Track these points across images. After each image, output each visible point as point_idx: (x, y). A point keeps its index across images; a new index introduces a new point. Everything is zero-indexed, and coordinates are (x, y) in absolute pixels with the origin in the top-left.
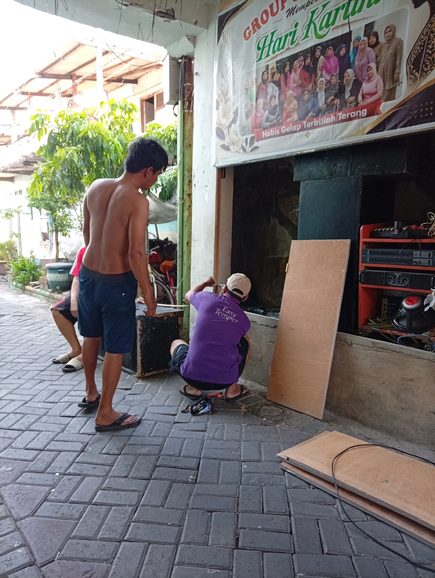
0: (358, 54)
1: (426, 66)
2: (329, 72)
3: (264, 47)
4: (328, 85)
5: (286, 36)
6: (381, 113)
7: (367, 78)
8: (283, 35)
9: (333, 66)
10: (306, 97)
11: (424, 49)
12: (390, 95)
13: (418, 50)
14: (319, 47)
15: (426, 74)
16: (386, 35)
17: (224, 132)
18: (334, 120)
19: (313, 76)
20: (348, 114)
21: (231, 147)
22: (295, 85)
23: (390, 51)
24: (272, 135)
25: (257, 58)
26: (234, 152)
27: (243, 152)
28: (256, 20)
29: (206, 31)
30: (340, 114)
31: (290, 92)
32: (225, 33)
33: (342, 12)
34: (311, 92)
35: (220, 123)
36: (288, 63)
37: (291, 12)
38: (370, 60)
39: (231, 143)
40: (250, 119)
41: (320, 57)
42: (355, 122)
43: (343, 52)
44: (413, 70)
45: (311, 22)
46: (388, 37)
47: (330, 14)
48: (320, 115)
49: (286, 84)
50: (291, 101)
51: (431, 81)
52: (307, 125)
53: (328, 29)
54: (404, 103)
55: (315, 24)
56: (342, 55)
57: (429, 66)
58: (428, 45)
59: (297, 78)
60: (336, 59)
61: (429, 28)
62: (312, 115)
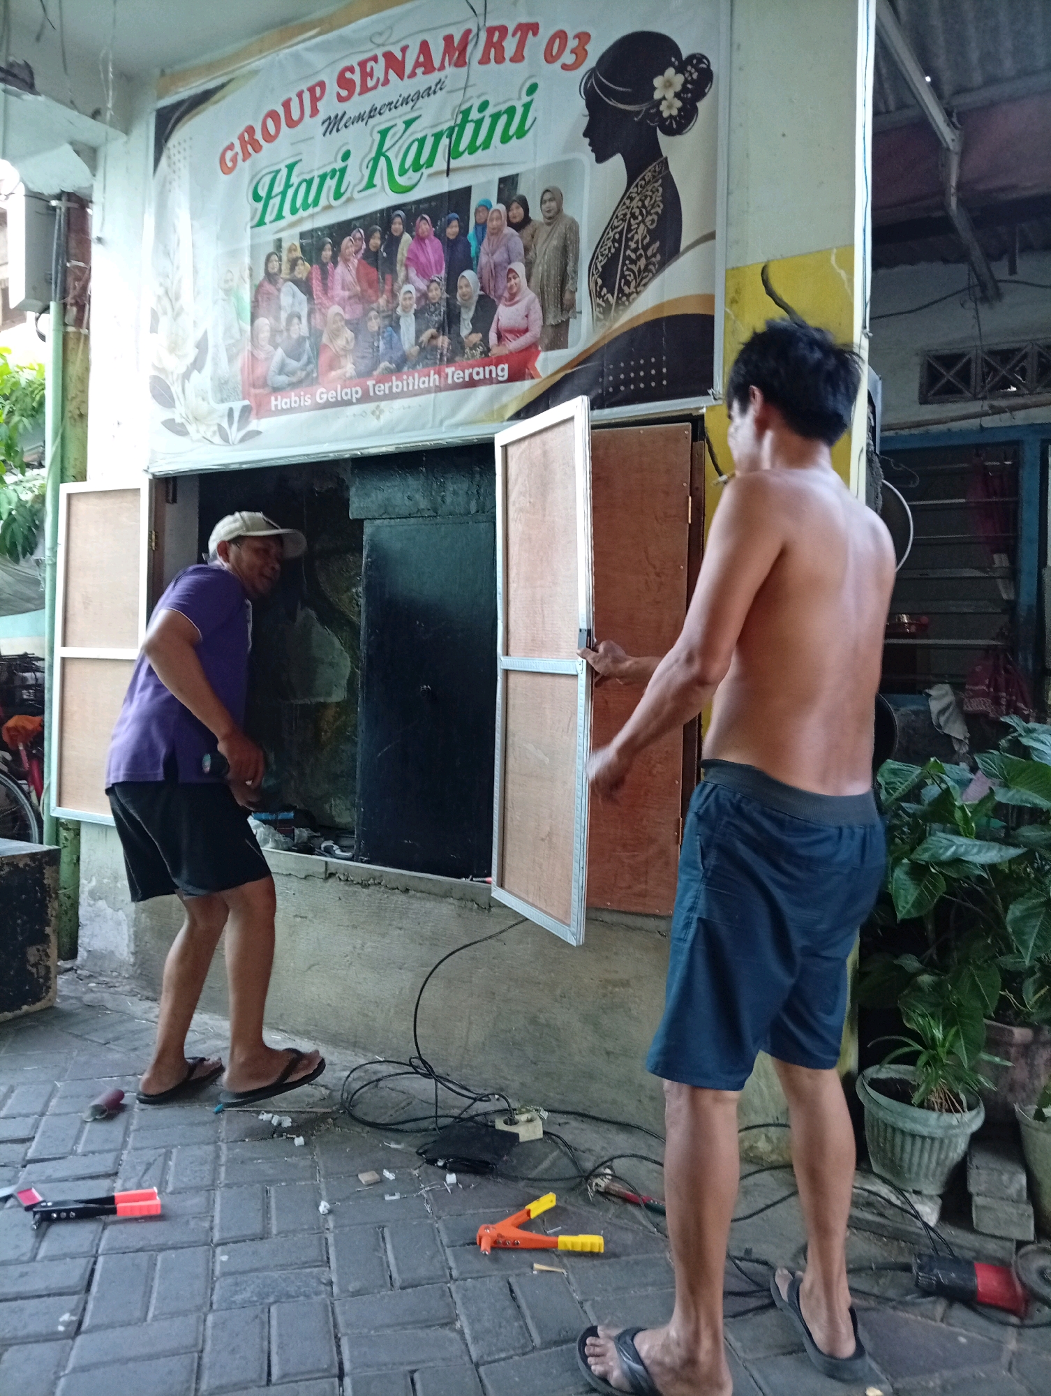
0: (486, 240)
1: (628, 283)
2: (423, 272)
3: (269, 196)
4: (423, 303)
5: (323, 178)
6: (540, 376)
7: (506, 294)
8: (316, 174)
9: (433, 260)
10: (374, 324)
11: (620, 245)
12: (558, 337)
13: (610, 248)
14: (400, 213)
15: (628, 300)
16: (543, 206)
17: (173, 389)
18: (437, 384)
19: (388, 277)
20: (467, 372)
21: (191, 428)
22: (347, 294)
23: (555, 242)
24: (293, 405)
25: (252, 219)
26: (199, 441)
27: (222, 442)
28: (250, 130)
29: (124, 138)
30: (450, 370)
31: (336, 309)
32: (173, 151)
33: (446, 143)
34: (386, 314)
35: (160, 367)
36: (329, 240)
37: (333, 124)
38: (512, 257)
39: (190, 417)
40: (238, 363)
41: (401, 235)
42: (483, 392)
43: (453, 230)
44: (601, 288)
45: (380, 153)
46: (549, 211)
47: (422, 142)
48: (405, 369)
49: (326, 289)
50: (338, 330)
51: (639, 316)
52: (377, 389)
53: (418, 174)
54: (584, 359)
55: (388, 160)
56: (452, 237)
57: (633, 284)
58: (627, 240)
59: (350, 277)
60: (437, 242)
61: (628, 208)
62: (387, 369)
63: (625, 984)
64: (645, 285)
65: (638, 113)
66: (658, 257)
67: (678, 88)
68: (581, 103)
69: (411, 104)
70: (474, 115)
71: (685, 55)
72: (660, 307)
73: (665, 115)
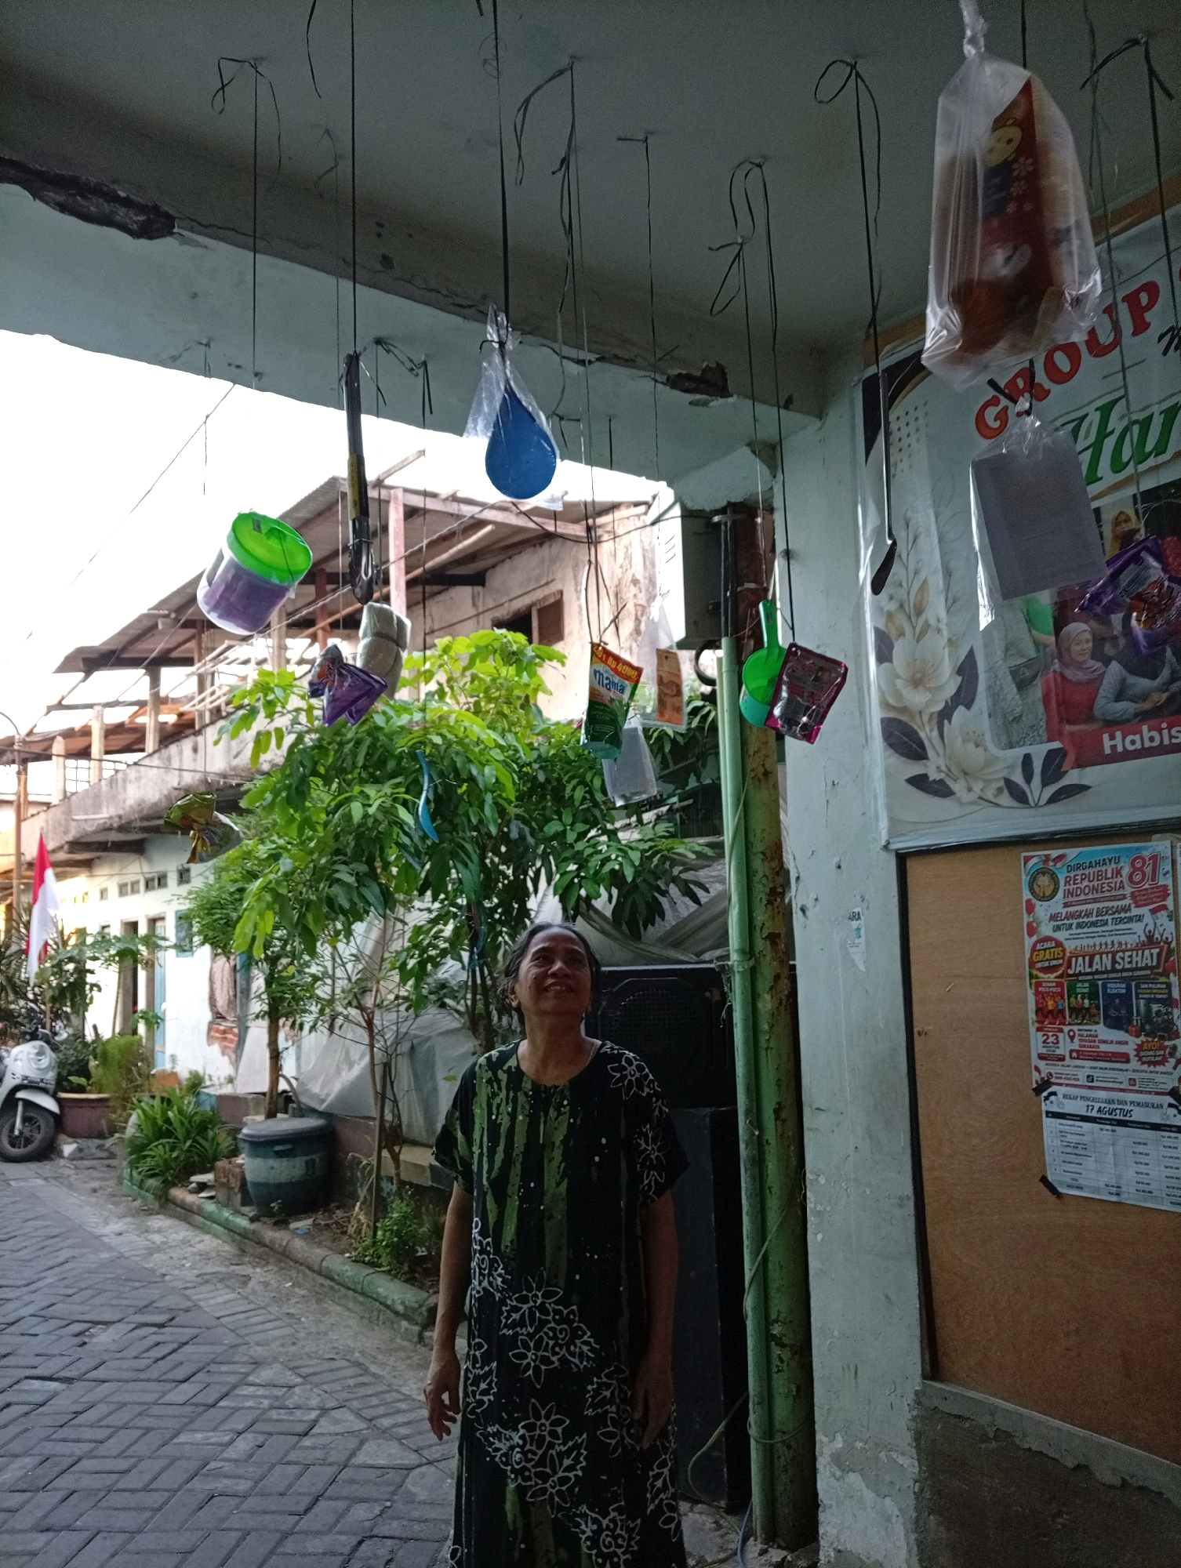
5: (1170, 414)
8: (1156, 410)
17: (923, 734)
21: (957, 787)
27: (1015, 804)
29: (818, 424)
32: (896, 425)
35: (900, 705)
39: (956, 771)
40: (1036, 691)
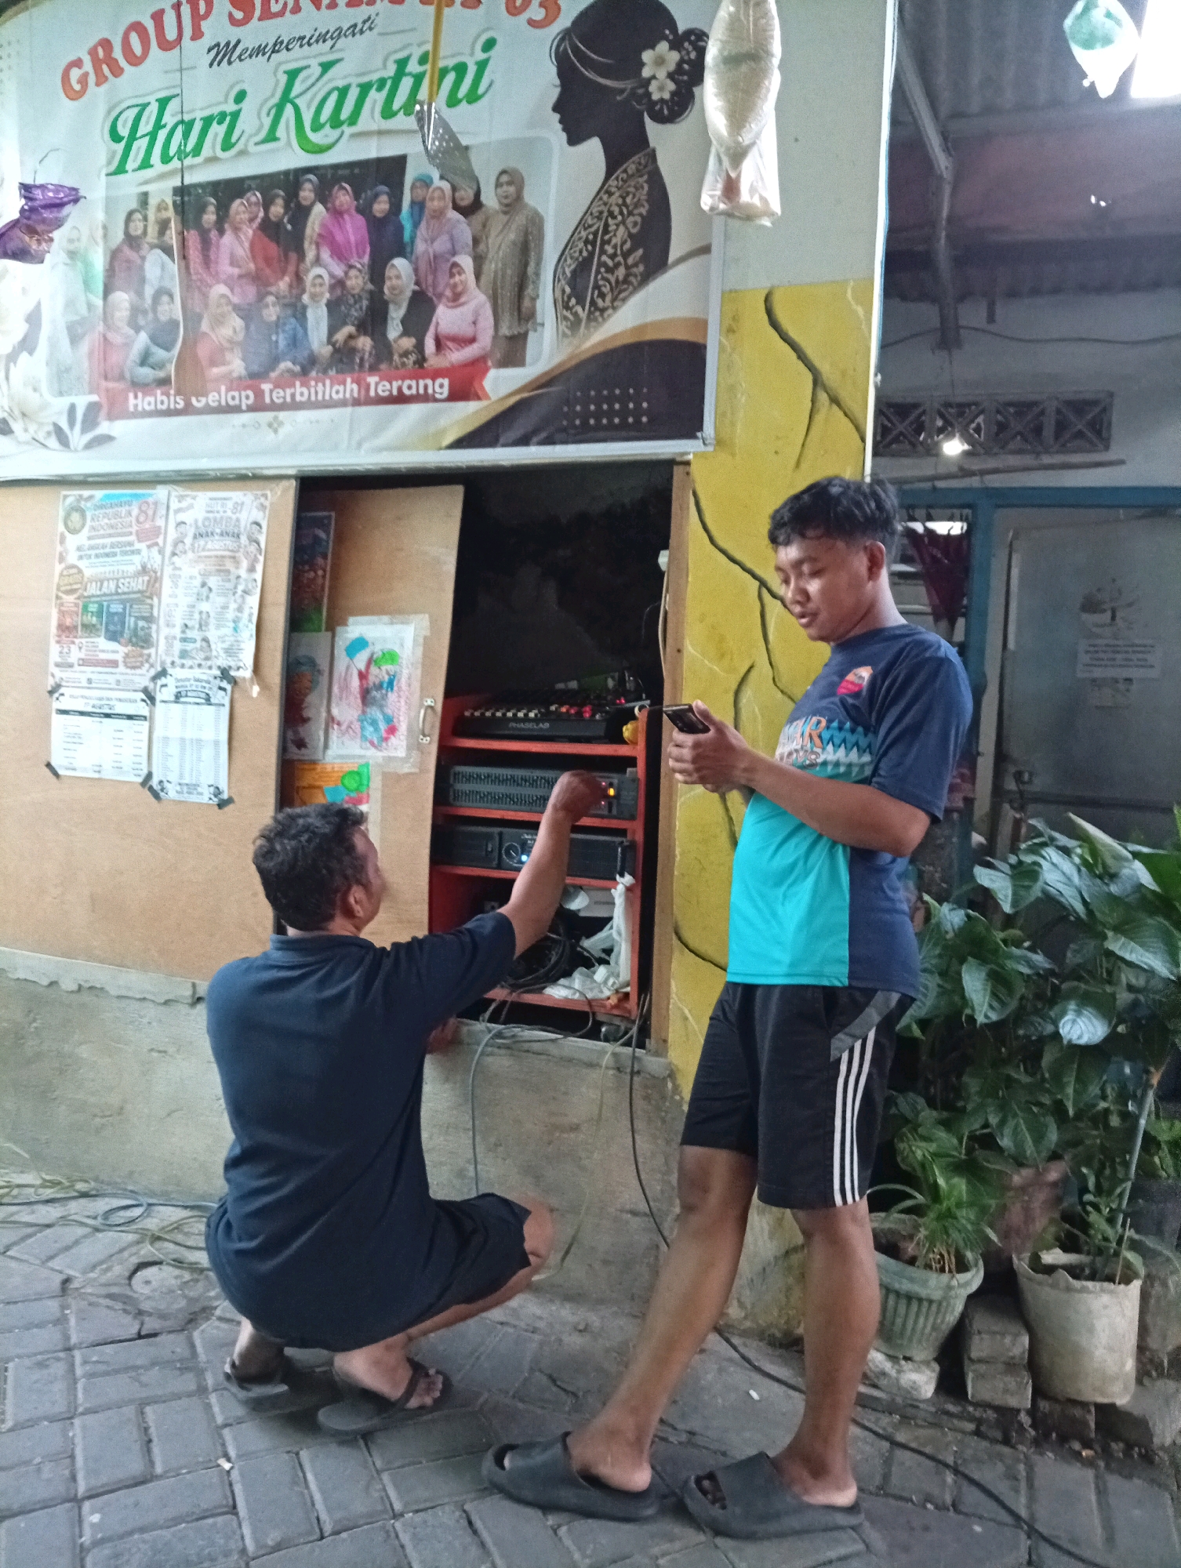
0: (423, 224)
1: (602, 296)
2: (339, 253)
3: (133, 137)
4: (338, 292)
5: (208, 122)
6: (487, 397)
7: (448, 293)
9: (352, 239)
10: (272, 313)
11: (594, 247)
12: (512, 351)
13: (581, 252)
14: (311, 177)
15: (602, 315)
16: (499, 190)
18: (356, 395)
19: (293, 256)
20: (395, 384)
21: (16, 426)
22: (236, 271)
23: (512, 236)
24: (159, 407)
25: (109, 163)
27: (61, 448)
28: (106, 44)
30: (372, 380)
31: (221, 289)
33: (376, 98)
34: (287, 301)
36: (213, 200)
37: (223, 53)
38: (457, 248)
39: (17, 413)
40: (84, 348)
41: (312, 204)
42: (415, 410)
43: (381, 207)
44: (569, 298)
45: (286, 98)
46: (506, 197)
47: (343, 92)
48: (313, 374)
49: (207, 262)
50: (223, 315)
51: (615, 336)
52: (274, 395)
53: (337, 132)
54: (548, 381)
55: (297, 109)
56: (379, 215)
57: (608, 298)
58: (604, 243)
59: (242, 251)
60: (360, 220)
61: (605, 204)
62: (289, 371)
63: (575, 1128)
64: (624, 300)
65: (622, 91)
66: (641, 268)
67: (672, 67)
68: (550, 72)
69: (329, 43)
70: (413, 67)
71: (682, 27)
72: (641, 328)
73: (655, 97)
